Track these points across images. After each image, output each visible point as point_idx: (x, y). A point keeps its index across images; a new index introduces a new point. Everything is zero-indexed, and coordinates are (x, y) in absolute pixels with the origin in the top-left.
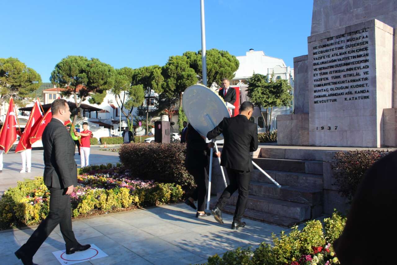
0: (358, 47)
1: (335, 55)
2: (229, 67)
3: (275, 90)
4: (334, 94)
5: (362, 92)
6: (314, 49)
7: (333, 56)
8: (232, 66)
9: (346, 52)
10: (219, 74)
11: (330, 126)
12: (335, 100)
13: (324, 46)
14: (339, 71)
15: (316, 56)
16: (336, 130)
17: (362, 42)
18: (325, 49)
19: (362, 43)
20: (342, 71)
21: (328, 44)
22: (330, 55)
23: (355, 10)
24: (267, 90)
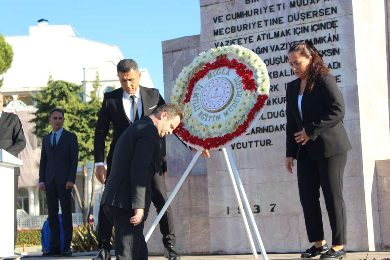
0: (316, 20)
1: (265, 36)
4: (266, 127)
6: (215, 22)
7: (259, 38)
9: (289, 30)
11: (259, 204)
12: (268, 142)
13: (239, 15)
14: (274, 75)
15: (219, 39)
16: (273, 213)
17: (324, 8)
18: (240, 22)
19: (325, 12)
20: (281, 74)
21: (247, 12)
22: (252, 36)
24: (84, 119)
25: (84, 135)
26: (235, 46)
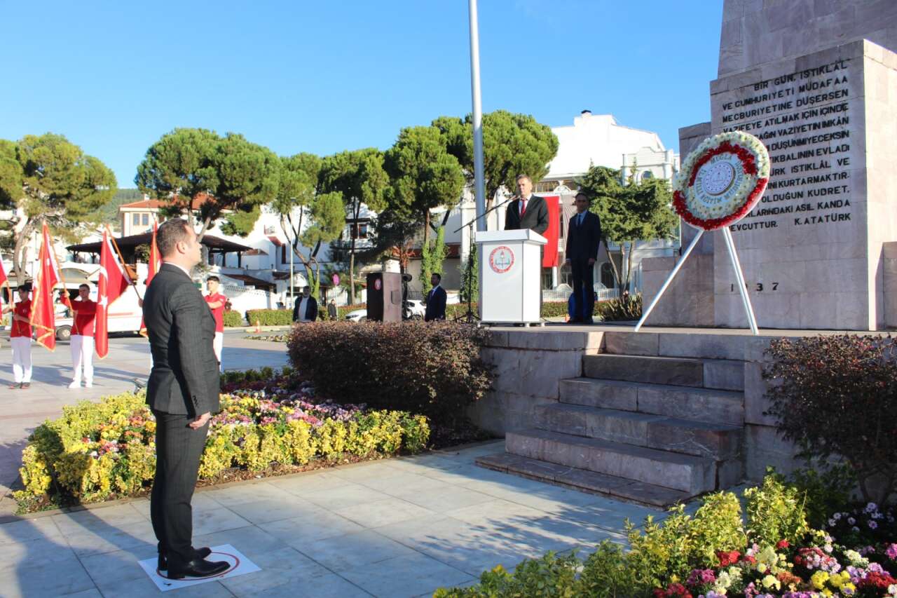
0: (826, 104)
1: (774, 122)
2: (536, 151)
3: (640, 203)
4: (771, 210)
5: (835, 204)
6: (725, 108)
7: (767, 124)
8: (541, 148)
9: (798, 114)
10: (512, 167)
11: (762, 283)
12: (773, 224)
13: (748, 102)
14: (781, 159)
15: (728, 124)
16: (775, 291)
17: (834, 91)
18: (749, 108)
19: (835, 95)
20: (789, 158)
21: (756, 98)
22: (760, 122)
23: (819, 19)
24: (622, 202)
25: (622, 216)
26: (738, 132)
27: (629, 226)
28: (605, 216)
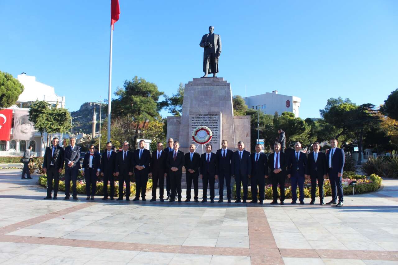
2: (16, 90)
3: (59, 118)
5: (215, 140)
6: (192, 118)
9: (208, 122)
10: (5, 97)
15: (193, 122)
17: (215, 119)
21: (199, 118)
24: (52, 117)
27: (55, 127)
28: (44, 122)
